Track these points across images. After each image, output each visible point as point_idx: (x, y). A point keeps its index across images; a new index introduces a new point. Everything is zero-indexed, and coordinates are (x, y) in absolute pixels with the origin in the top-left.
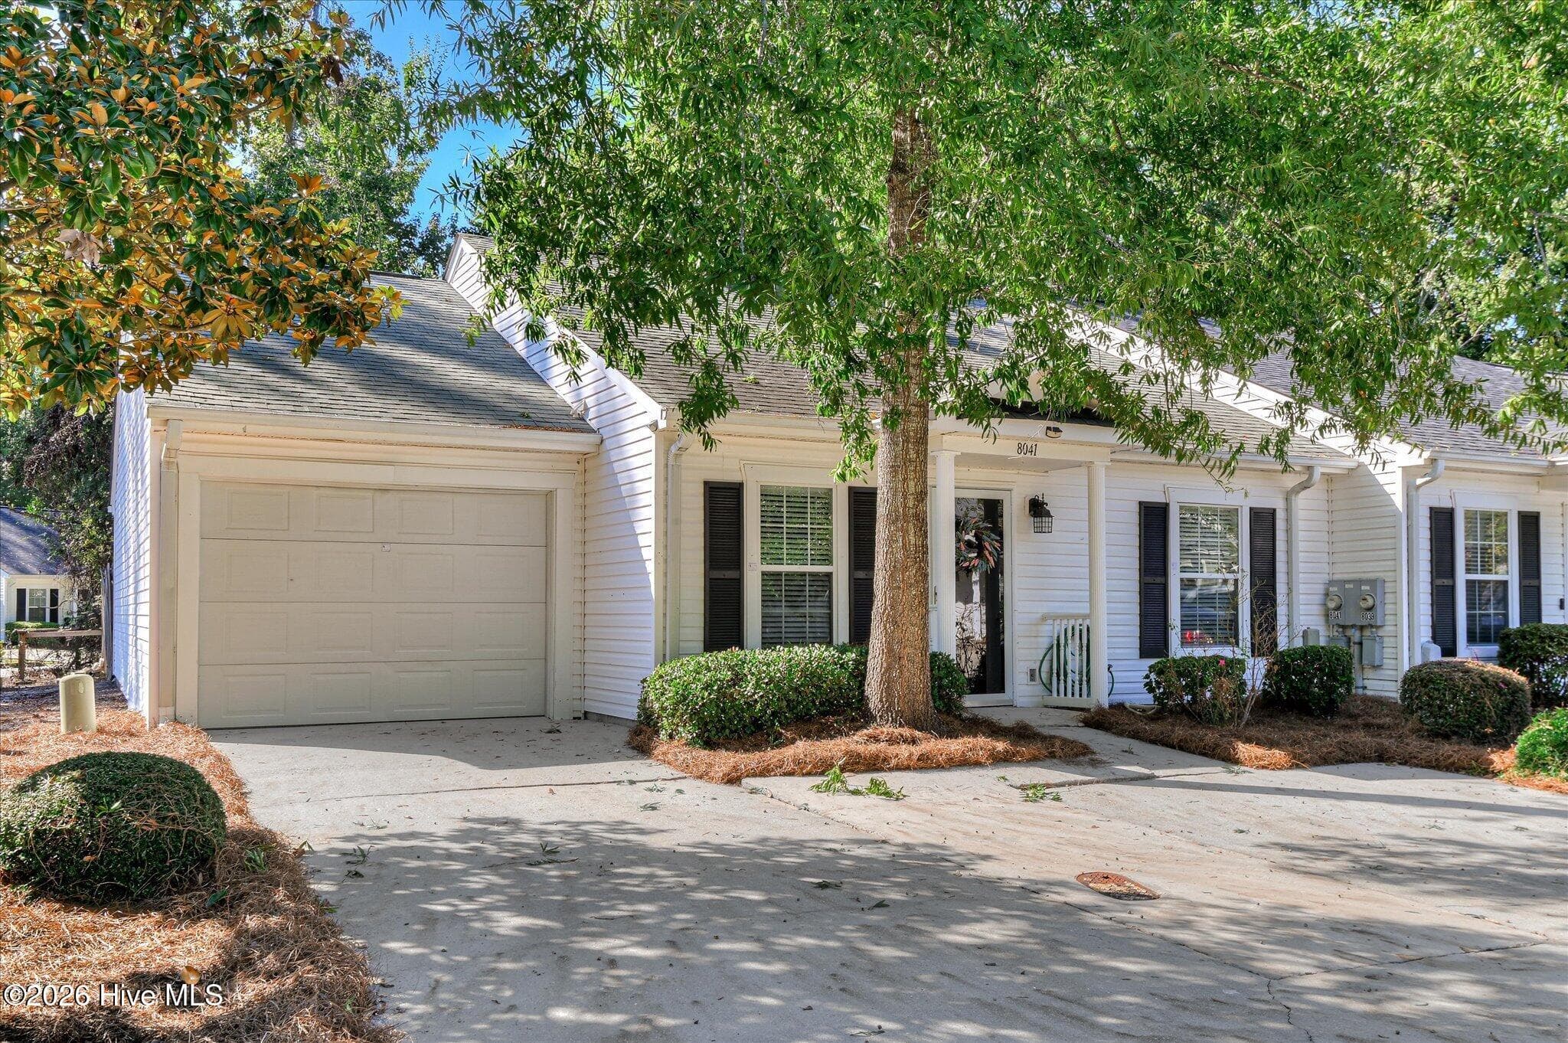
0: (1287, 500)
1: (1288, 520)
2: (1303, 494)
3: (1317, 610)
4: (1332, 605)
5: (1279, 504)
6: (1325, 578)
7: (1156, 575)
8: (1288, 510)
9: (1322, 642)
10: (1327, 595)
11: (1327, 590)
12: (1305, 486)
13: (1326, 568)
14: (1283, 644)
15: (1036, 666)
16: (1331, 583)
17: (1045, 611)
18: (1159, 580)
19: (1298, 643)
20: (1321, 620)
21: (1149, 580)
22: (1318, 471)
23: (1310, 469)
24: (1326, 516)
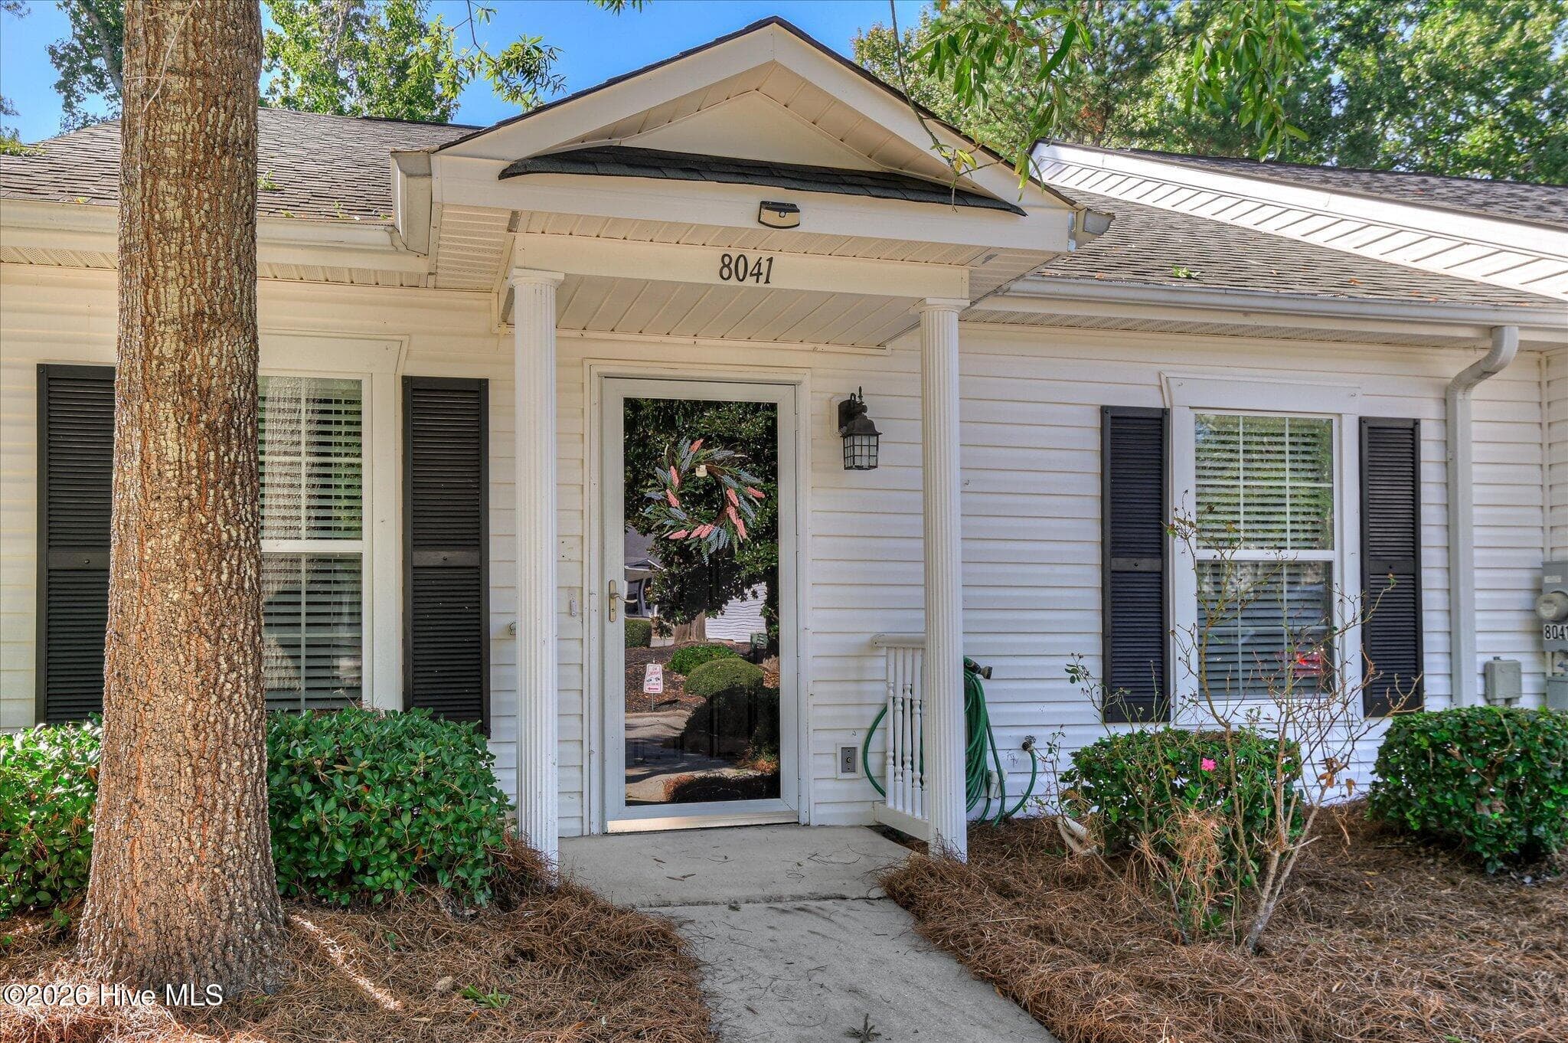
0: (1447, 401)
1: (1448, 444)
2: (1482, 389)
3: (1515, 620)
4: (1548, 612)
5: (1427, 412)
6: (1537, 558)
7: (1141, 555)
8: (1448, 422)
9: (1528, 702)
10: (1538, 591)
11: (1539, 581)
12: (1483, 372)
13: (1536, 537)
14: (1435, 702)
15: (858, 741)
16: (1548, 567)
17: (879, 628)
18: (1146, 564)
19: (1473, 698)
20: (1526, 642)
21: (1122, 563)
22: (1513, 338)
23: (1494, 331)
24: (1535, 434)
